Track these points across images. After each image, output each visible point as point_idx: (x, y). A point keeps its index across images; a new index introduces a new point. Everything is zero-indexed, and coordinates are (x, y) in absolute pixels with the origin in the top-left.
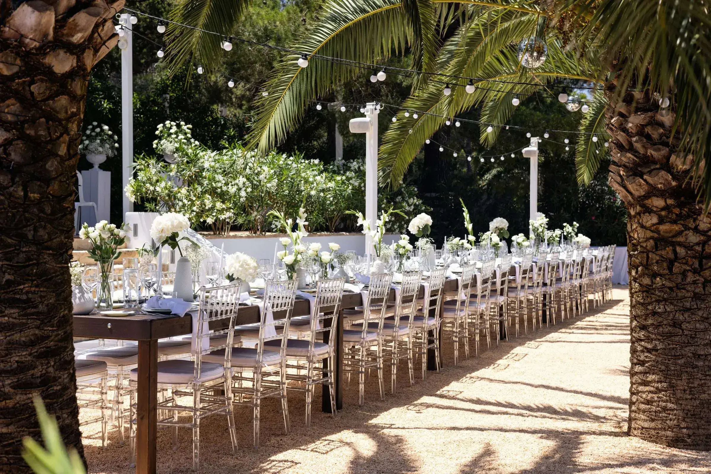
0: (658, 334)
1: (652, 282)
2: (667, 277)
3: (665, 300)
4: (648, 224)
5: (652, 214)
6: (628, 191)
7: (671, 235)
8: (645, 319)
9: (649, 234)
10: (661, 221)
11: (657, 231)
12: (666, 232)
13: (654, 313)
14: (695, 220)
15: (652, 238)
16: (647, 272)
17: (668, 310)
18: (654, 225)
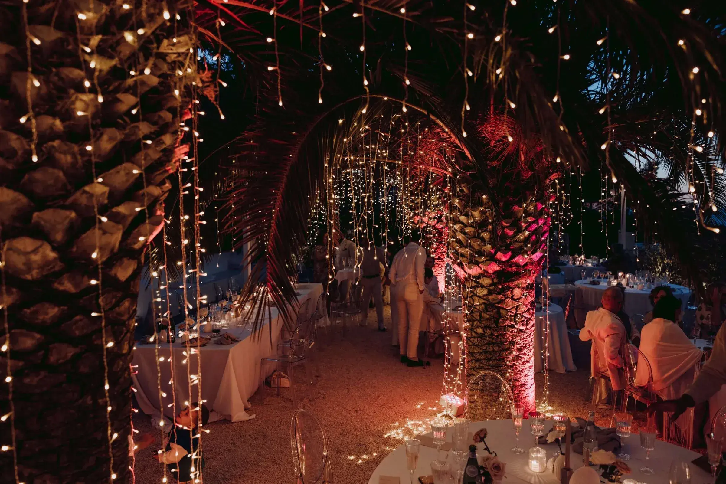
0: (490, 365)
1: (484, 332)
2: (494, 329)
3: (494, 343)
4: (481, 294)
5: (484, 289)
6: (465, 272)
7: (496, 301)
8: (480, 355)
9: (482, 301)
10: (490, 293)
11: (488, 300)
12: (493, 300)
13: (485, 352)
14: (512, 292)
15: (484, 303)
16: (480, 325)
17: (496, 349)
18: (485, 295)
